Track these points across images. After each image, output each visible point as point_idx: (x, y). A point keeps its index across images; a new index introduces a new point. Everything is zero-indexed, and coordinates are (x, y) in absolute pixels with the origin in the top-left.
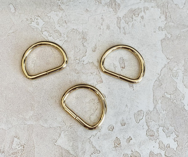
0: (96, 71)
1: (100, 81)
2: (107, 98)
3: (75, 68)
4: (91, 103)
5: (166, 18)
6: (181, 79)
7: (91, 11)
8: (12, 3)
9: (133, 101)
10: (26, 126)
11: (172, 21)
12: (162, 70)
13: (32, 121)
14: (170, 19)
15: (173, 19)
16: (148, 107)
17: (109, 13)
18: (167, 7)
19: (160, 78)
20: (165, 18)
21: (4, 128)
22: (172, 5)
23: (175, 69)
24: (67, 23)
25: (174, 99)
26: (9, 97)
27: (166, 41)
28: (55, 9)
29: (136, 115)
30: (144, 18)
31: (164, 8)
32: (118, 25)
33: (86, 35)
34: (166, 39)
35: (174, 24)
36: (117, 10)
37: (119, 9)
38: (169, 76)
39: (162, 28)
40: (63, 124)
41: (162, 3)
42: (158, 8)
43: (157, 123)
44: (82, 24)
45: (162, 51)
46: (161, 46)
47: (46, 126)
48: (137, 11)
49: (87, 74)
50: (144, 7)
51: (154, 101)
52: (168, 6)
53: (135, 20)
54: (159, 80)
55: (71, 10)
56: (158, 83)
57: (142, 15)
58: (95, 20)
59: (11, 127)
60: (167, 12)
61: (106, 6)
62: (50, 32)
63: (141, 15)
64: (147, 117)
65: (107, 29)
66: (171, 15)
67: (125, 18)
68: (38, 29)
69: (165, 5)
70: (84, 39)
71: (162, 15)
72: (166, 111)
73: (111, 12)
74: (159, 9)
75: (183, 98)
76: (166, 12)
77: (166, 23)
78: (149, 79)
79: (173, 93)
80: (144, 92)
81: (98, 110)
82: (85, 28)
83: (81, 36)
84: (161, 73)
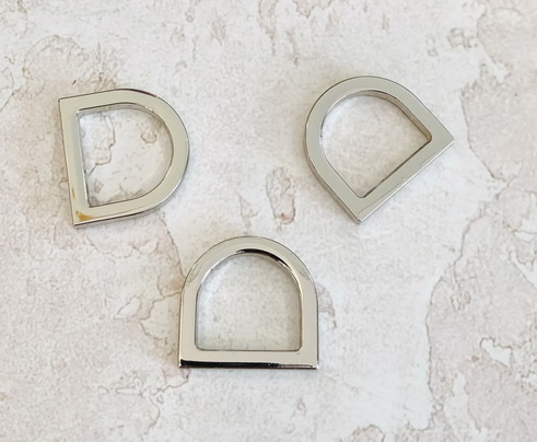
0: (157, 236)
3: (56, 220)
11: (510, 5)
12: (467, 230)
16: (405, 408)
19: (459, 271)
23: (528, 225)
24: (25, 12)
25: (527, 369)
27: (484, 95)
32: (268, 20)
33: (115, 65)
34: (486, 86)
38: (504, 257)
39: (466, 34)
44: (97, 14)
45: (469, 141)
46: (463, 117)
51: (433, 381)
54: (455, 275)
56: (450, 292)
65: (215, 40)
70: (105, 85)
72: (490, 428)
77: (482, 12)
78: (406, 275)
79: (525, 342)
80: (384, 336)
81: (161, 427)
82: (111, 34)
83: (91, 71)
84: (463, 243)
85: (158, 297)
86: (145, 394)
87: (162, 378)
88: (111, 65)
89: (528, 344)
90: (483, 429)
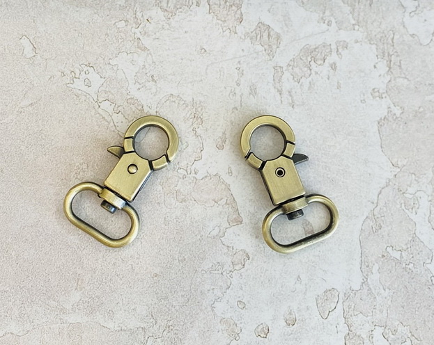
0: (226, 196)
1: (235, 218)
2: (253, 259)
3: (177, 188)
4: (216, 272)
5: (390, 68)
6: (425, 215)
7: (212, 51)
8: (26, 33)
9: (313, 268)
10: (65, 325)
11: (404, 76)
12: (380, 193)
13: (80, 316)
14: (399, 70)
15: (407, 69)
16: (349, 280)
17: (255, 55)
18: (391, 42)
19: (376, 213)
20: (388, 69)
21: (15, 332)
22: (405, 36)
23: (411, 190)
24: (156, 82)
25: (408, 261)
26: (26, 258)
27: (390, 123)
28: (128, 47)
29: (320, 301)
30: (338, 68)
31: (385, 45)
32: (277, 85)
33: (202, 109)
34: (390, 119)
35: (408, 83)
36: (274, 50)
37: (278, 47)
38: (398, 206)
39: (380, 91)
40: (151, 320)
41: (380, 32)
42: (370, 43)
43: (369, 318)
44: (191, 82)
45: (382, 147)
46: (378, 135)
47: (111, 325)
48: (320, 51)
49: (205, 202)
50: (338, 43)
51: (363, 267)
52: (393, 38)
53: (316, 73)
54: (374, 216)
55: (166, 50)
56: (371, 224)
57: (331, 62)
58: (222, 73)
59: (31, 328)
60: (391, 53)
61: (248, 40)
62: (118, 103)
63: (329, 60)
64: (346, 304)
65: (251, 96)
66: (400, 60)
67: (292, 69)
68: (88, 96)
69: (387, 36)
70: (197, 120)
71: (379, 59)
72: (390, 289)
73: (260, 53)
74: (374, 47)
75: (429, 258)
76: (389, 53)
77: (389, 79)
78: (350, 215)
79: (408, 248)
80: (339, 245)
81: (232, 289)
82: (199, 93)
83: (190, 112)
84: (378, 200)
85: (228, 226)
86: (224, 273)
87: (232, 266)
88: (199, 109)
89: (409, 249)
90: (387, 290)
